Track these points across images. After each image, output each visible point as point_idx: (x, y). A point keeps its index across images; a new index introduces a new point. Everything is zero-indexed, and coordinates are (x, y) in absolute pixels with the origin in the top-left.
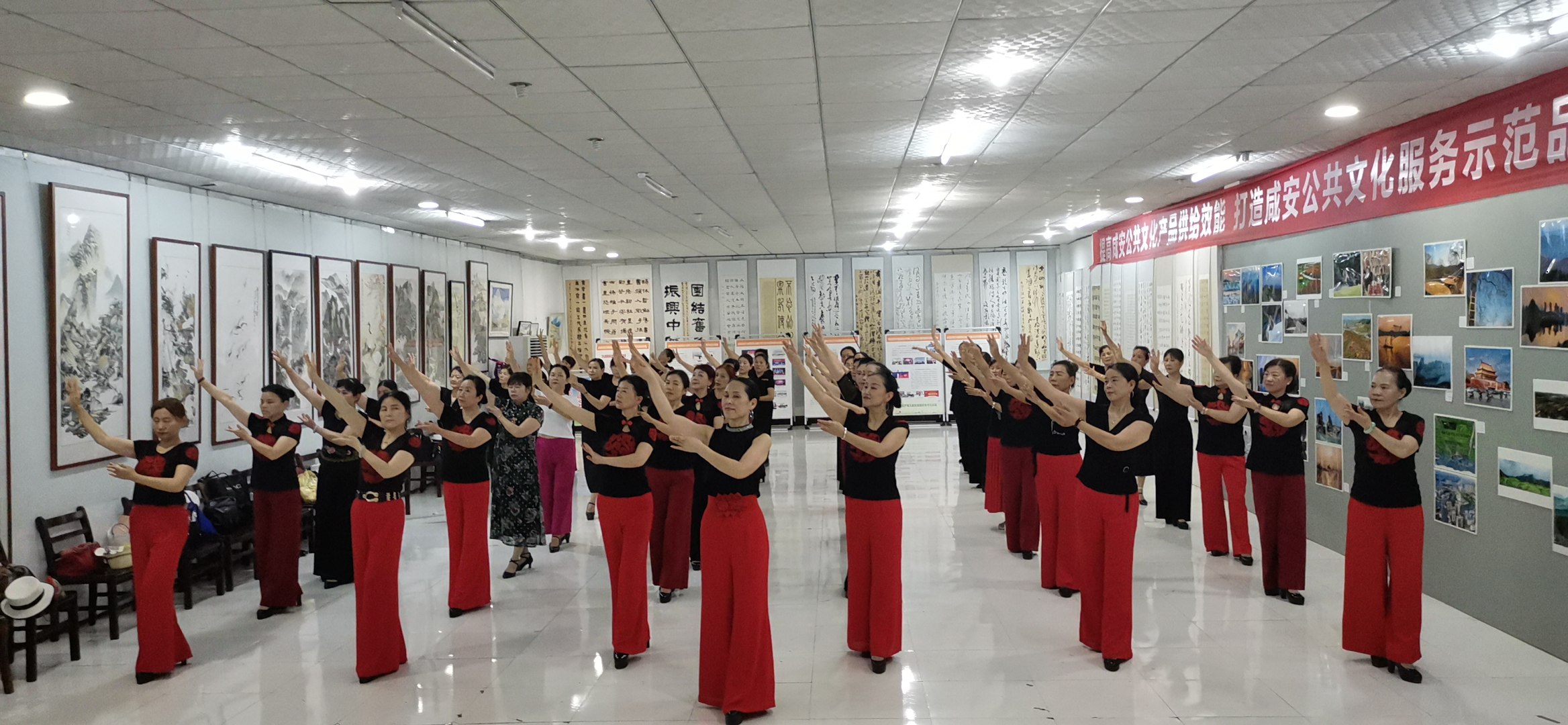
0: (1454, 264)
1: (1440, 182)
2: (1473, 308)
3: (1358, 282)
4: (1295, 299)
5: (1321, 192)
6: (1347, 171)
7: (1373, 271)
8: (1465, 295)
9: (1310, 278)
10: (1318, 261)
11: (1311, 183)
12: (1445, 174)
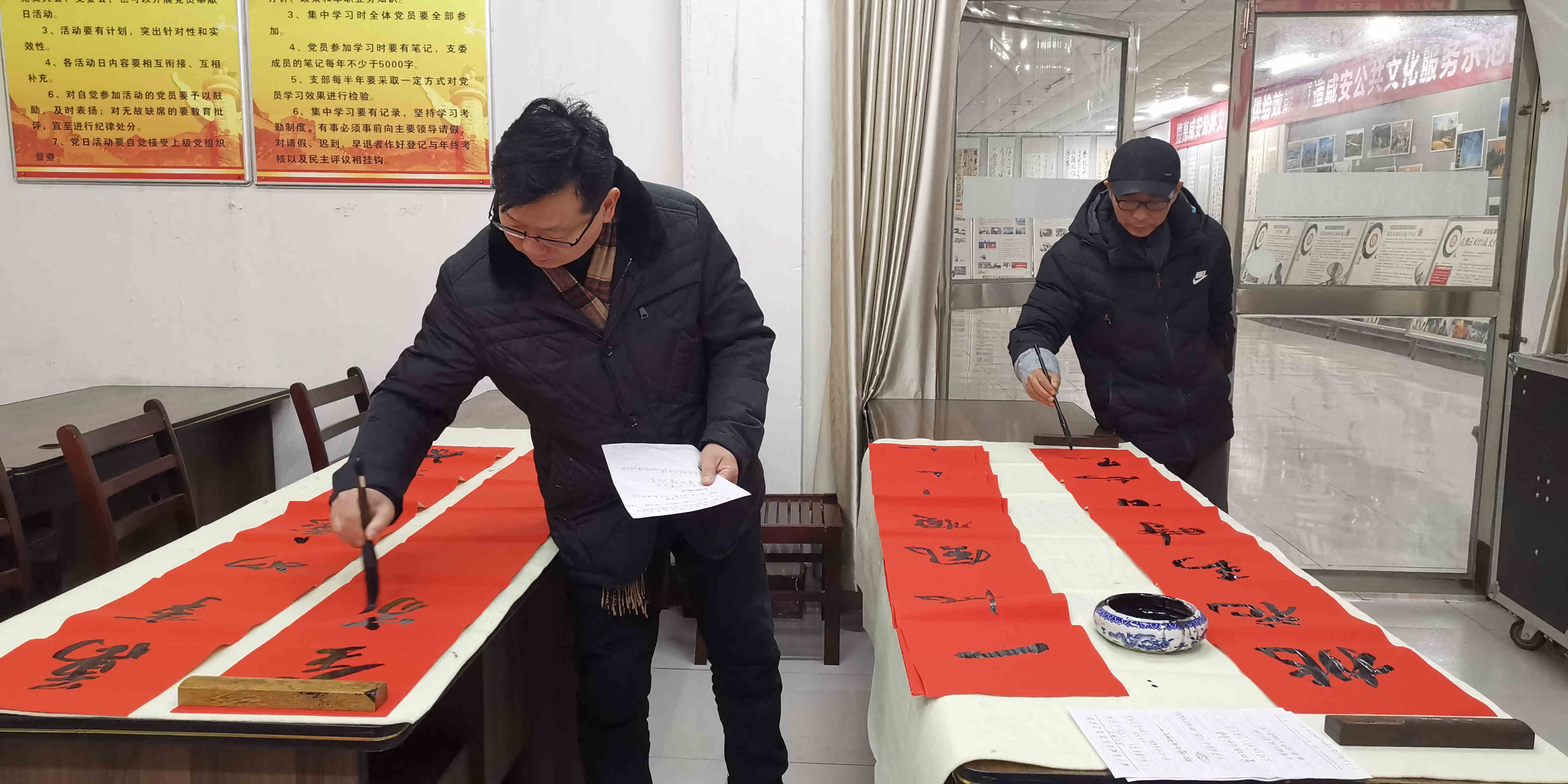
0: (1451, 129)
1: (1446, 74)
2: (1459, 156)
3: (1388, 145)
4: (1342, 160)
5: (1368, 81)
6: (1388, 67)
7: (1399, 136)
8: (1455, 148)
9: (1355, 144)
10: (1361, 132)
11: (1362, 75)
12: (1450, 69)
